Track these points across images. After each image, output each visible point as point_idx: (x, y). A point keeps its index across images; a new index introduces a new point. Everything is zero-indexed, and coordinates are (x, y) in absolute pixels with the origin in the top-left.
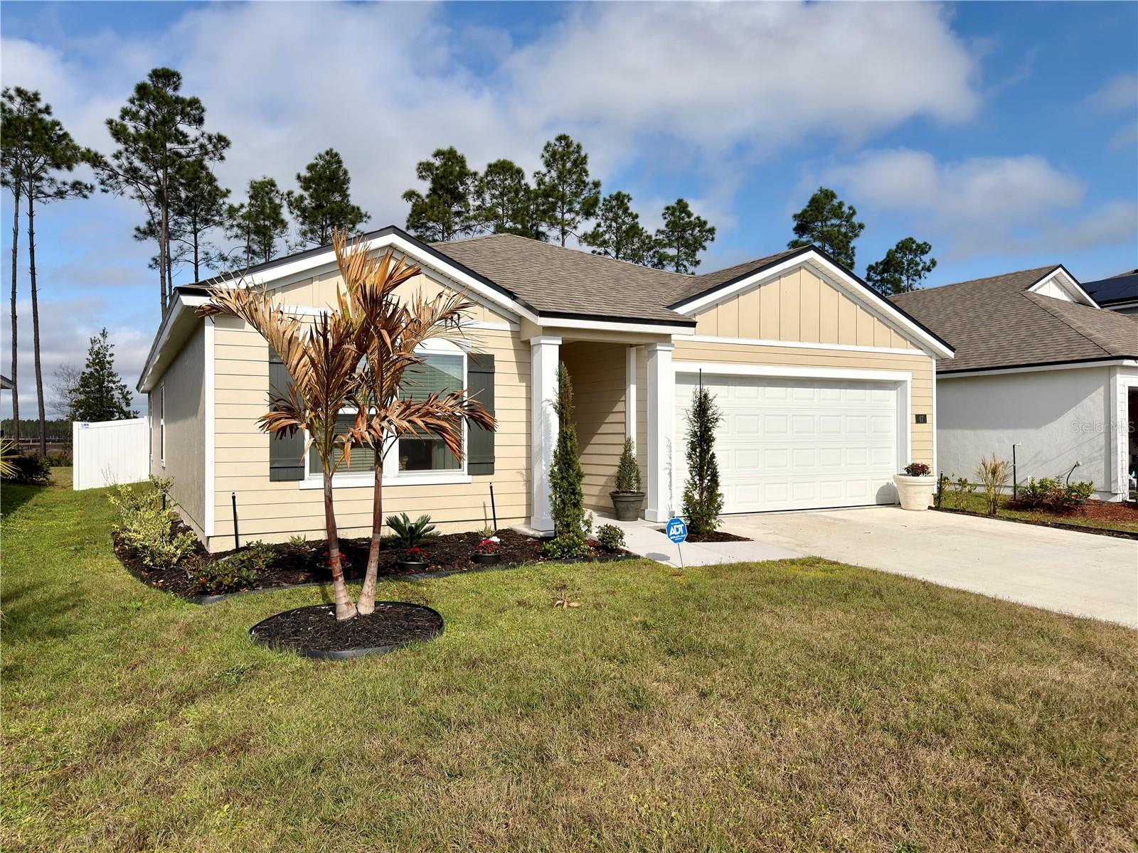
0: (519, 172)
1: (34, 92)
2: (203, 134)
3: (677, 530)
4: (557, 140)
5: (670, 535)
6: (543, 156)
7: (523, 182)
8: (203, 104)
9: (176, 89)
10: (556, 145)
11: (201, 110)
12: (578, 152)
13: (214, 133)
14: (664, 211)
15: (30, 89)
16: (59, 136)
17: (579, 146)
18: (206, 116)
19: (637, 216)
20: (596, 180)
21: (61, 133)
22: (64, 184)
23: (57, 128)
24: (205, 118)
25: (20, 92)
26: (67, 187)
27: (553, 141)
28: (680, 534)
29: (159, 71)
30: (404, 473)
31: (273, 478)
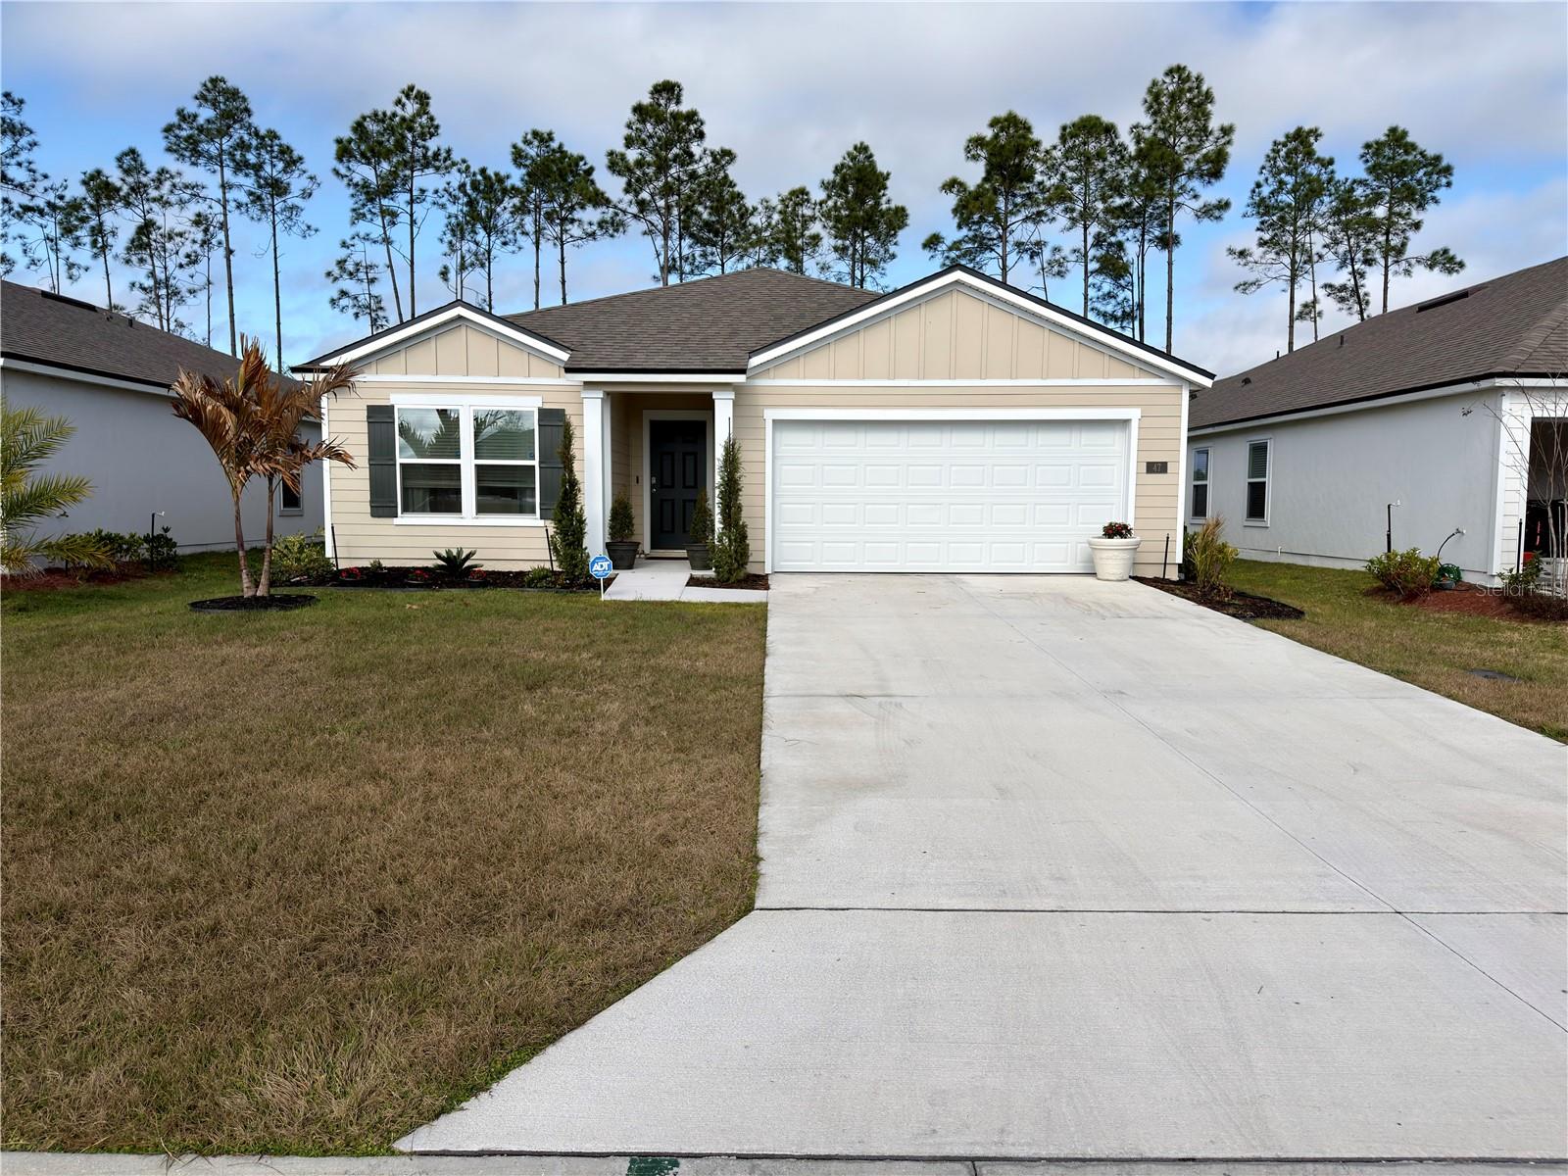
0: (1109, 130)
1: (548, 131)
2: (705, 151)
3: (602, 566)
4: (1167, 74)
6: (1146, 101)
7: (1117, 142)
8: (702, 116)
9: (678, 102)
10: (1164, 82)
11: (699, 124)
12: (1198, 87)
13: (717, 149)
14: (1362, 151)
15: (544, 129)
16: (585, 171)
17: (1199, 79)
18: (705, 129)
19: (1331, 162)
20: (1226, 124)
21: (587, 167)
22: (591, 224)
23: (581, 163)
24: (705, 131)
25: (536, 134)
26: (595, 227)
27: (1160, 77)
29: (660, 85)
30: (481, 516)
31: (373, 515)
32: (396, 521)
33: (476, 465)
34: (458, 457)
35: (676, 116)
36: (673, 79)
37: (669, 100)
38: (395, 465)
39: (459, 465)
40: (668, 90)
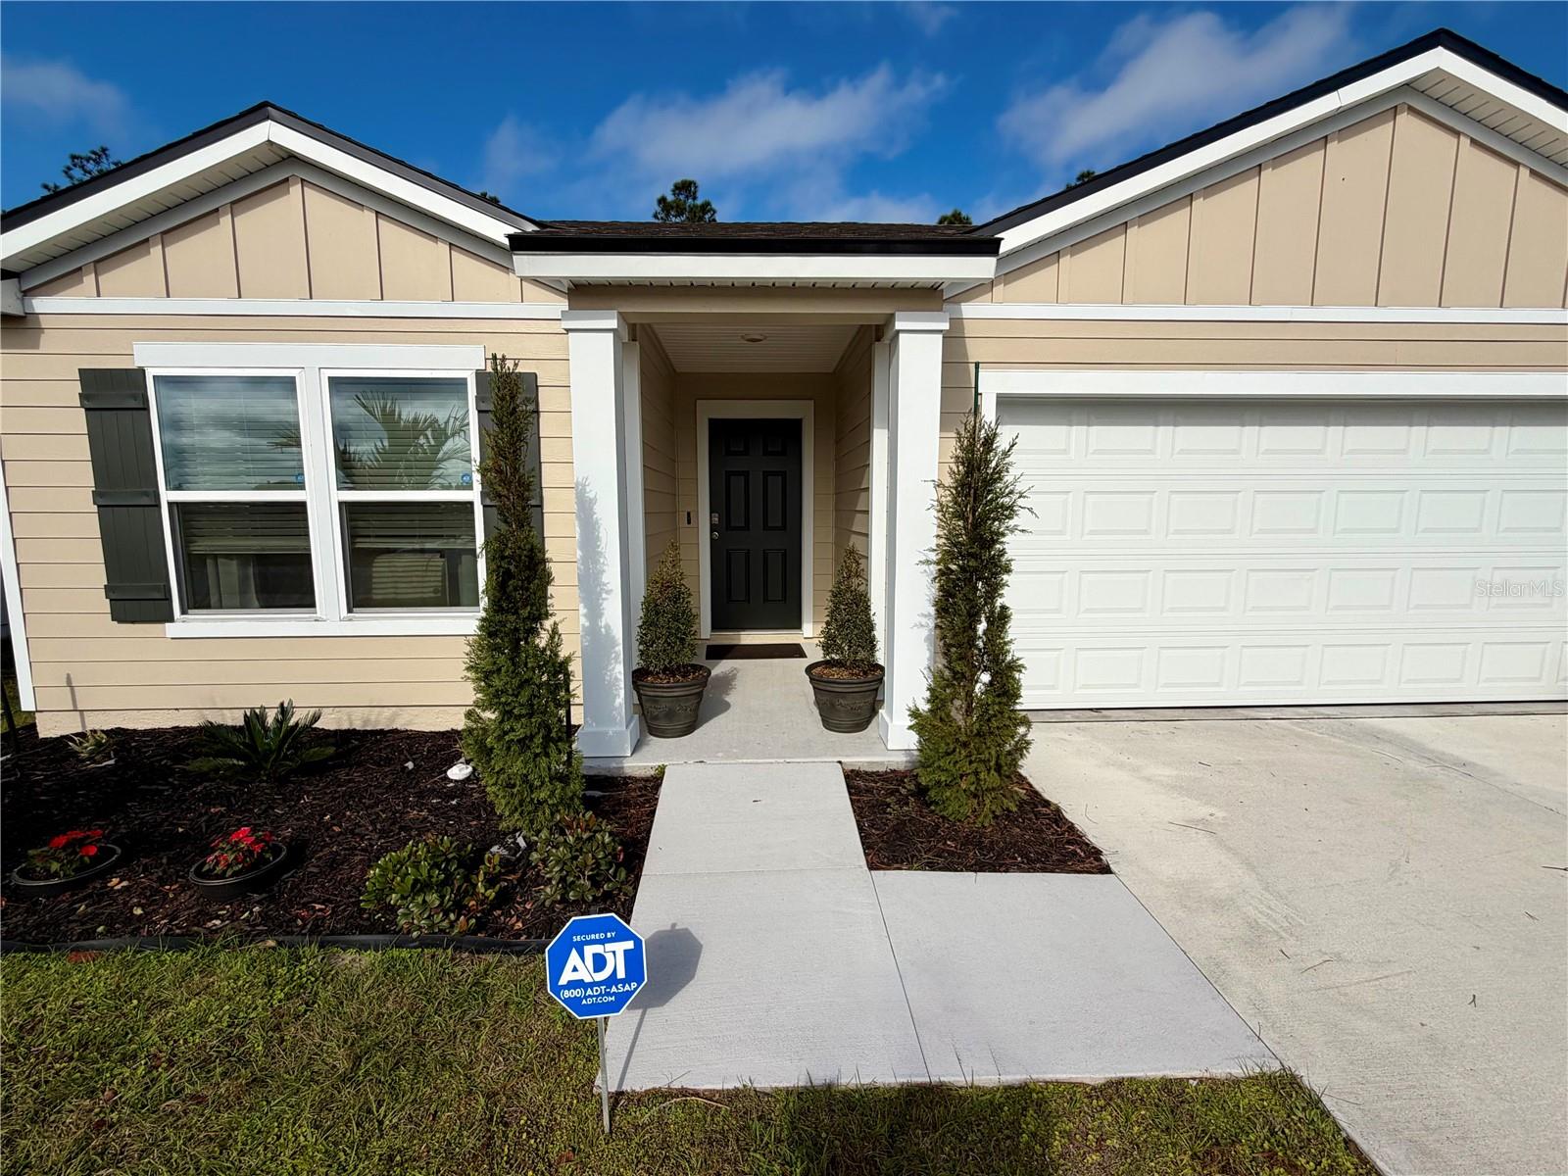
3: (599, 962)
5: (563, 981)
8: (714, 206)
9: (695, 198)
11: (712, 212)
24: (716, 214)
28: (613, 979)
29: (679, 184)
30: (360, 614)
31: (119, 616)
32: (171, 629)
33: (341, 504)
34: (301, 486)
35: (693, 209)
36: (689, 178)
37: (687, 197)
38: (158, 506)
39: (302, 505)
40: (686, 188)
